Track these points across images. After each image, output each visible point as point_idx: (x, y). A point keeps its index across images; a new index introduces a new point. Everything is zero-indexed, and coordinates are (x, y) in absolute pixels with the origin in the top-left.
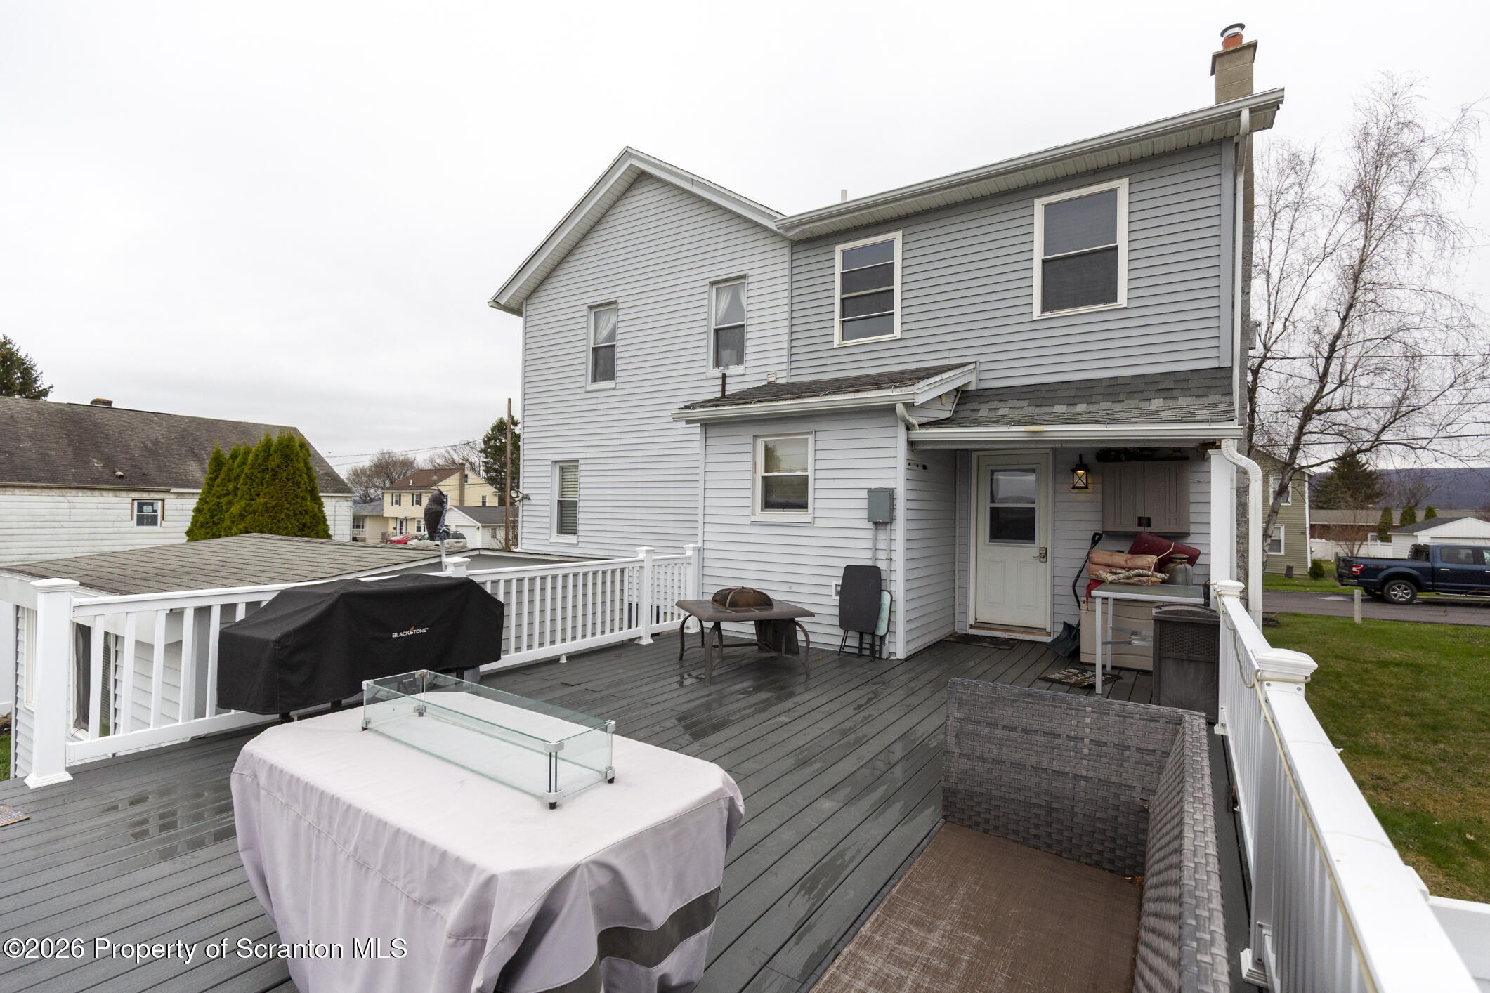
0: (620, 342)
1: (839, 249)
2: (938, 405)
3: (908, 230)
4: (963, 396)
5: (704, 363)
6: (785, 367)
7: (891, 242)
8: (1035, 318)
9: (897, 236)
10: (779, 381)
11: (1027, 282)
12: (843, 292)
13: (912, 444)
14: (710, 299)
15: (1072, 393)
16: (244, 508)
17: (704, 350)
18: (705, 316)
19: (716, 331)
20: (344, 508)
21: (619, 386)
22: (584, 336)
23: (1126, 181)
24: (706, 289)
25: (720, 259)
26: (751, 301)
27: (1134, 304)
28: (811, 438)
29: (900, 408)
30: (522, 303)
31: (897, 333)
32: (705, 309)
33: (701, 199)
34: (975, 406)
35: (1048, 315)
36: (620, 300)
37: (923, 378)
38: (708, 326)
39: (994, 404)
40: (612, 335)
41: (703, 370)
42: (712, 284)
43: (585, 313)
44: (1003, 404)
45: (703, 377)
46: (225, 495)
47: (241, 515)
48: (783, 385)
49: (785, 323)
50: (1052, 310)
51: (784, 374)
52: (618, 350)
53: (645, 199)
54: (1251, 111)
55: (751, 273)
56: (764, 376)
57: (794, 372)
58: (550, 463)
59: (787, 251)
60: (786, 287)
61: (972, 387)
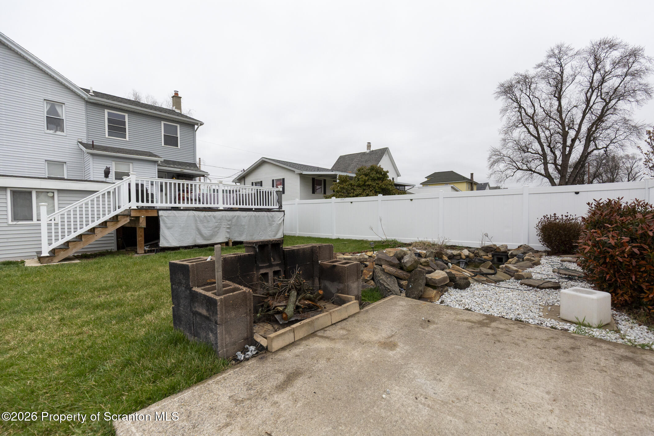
1: (106, 111)
5: (42, 127)
7: (124, 115)
8: (163, 146)
10: (84, 142)
11: (160, 138)
12: (109, 123)
14: (44, 105)
17: (42, 122)
18: (42, 110)
19: (47, 117)
23: (179, 125)
24: (42, 101)
25: (49, 93)
27: (182, 149)
28: (131, 164)
31: (127, 139)
33: (39, 68)
38: (44, 114)
42: (45, 100)
45: (43, 132)
49: (85, 125)
50: (167, 145)
55: (66, 103)
59: (84, 103)
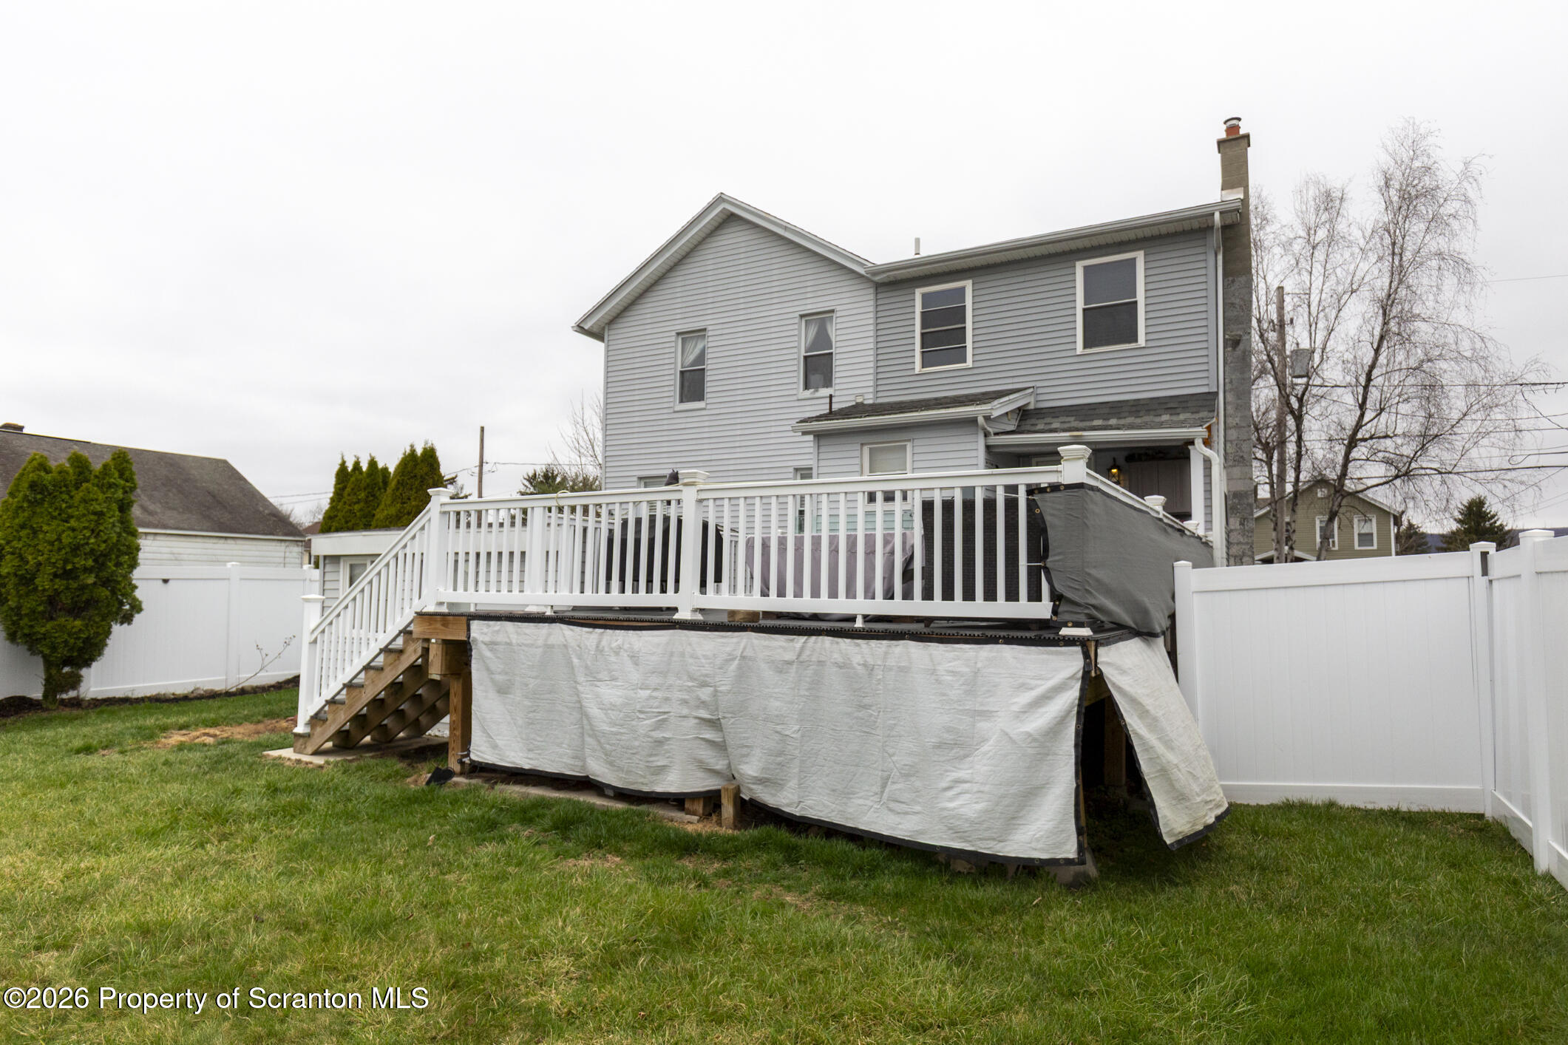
0: (709, 365)
1: (919, 293)
2: (1005, 420)
3: (977, 280)
4: (1024, 415)
5: (795, 386)
6: (871, 390)
7: (963, 289)
8: (1078, 353)
9: (968, 285)
10: (866, 402)
11: (1071, 325)
12: (923, 326)
13: (988, 447)
14: (800, 329)
15: (1107, 411)
16: (399, 511)
17: (795, 374)
18: (796, 344)
19: (806, 358)
20: (295, 555)
21: (709, 407)
22: (673, 361)
23: (1142, 253)
24: (796, 321)
25: (809, 295)
26: (839, 332)
27: (1150, 344)
28: (909, 445)
29: (981, 420)
30: (604, 328)
31: (969, 363)
32: (796, 338)
33: (791, 242)
34: (1033, 421)
35: (1089, 351)
36: (710, 328)
37: (996, 398)
38: (799, 353)
39: (1048, 420)
40: (701, 358)
41: (794, 392)
42: (802, 316)
43: (673, 339)
44: (1056, 420)
45: (795, 398)
46: (355, 503)
47: (397, 516)
48: (870, 405)
49: (872, 352)
50: (1091, 347)
51: (871, 396)
52: (708, 373)
53: (733, 239)
54: (1221, 213)
55: (838, 308)
56: (852, 398)
57: (880, 394)
58: (635, 479)
59: (872, 291)
60: (871, 321)
61: (1031, 407)
